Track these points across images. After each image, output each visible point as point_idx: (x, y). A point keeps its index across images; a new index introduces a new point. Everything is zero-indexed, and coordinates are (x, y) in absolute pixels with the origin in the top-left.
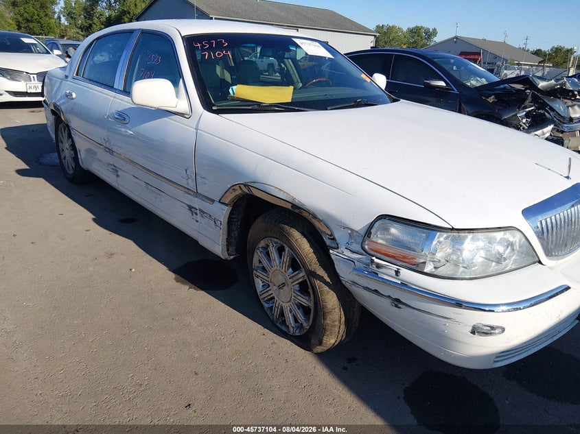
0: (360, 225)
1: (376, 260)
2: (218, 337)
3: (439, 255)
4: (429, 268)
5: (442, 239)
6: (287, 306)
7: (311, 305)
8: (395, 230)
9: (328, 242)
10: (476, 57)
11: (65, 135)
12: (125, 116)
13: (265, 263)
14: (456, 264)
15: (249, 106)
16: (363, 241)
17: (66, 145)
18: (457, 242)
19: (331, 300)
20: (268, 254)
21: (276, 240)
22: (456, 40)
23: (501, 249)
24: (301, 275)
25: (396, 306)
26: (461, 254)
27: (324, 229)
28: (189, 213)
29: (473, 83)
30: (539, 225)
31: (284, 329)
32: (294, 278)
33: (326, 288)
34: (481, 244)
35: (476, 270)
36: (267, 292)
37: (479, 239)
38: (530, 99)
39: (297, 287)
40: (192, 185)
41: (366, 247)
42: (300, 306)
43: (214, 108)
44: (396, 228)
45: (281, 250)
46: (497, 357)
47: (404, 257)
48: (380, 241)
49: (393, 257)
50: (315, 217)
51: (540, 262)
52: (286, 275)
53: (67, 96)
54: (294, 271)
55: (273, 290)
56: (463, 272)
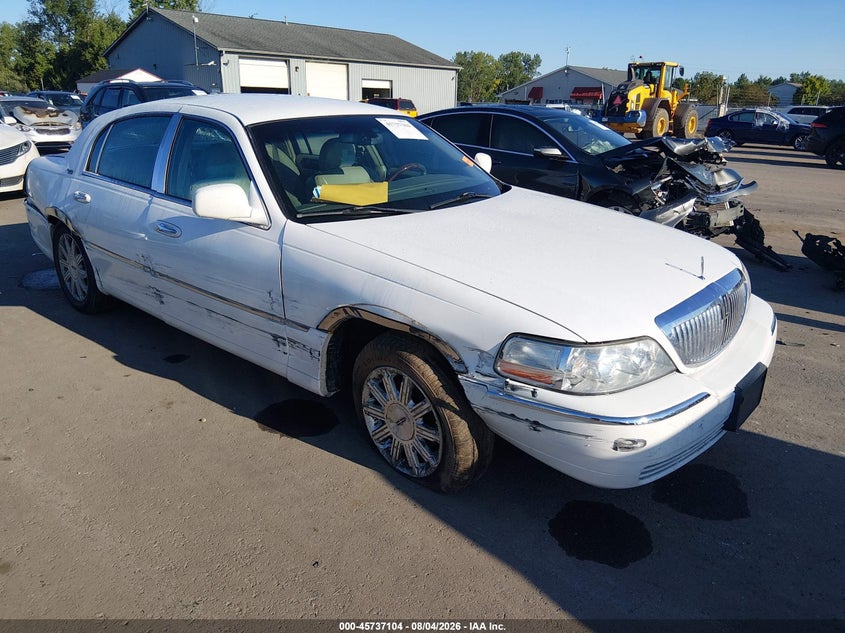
0: (489, 345)
1: (511, 382)
2: (331, 489)
3: (575, 371)
4: (566, 386)
5: (576, 354)
6: (408, 445)
7: (439, 439)
8: (527, 349)
9: (456, 367)
10: (596, 94)
11: (71, 250)
12: (175, 228)
13: (378, 396)
14: (593, 379)
15: (340, 210)
16: (495, 362)
17: (72, 262)
18: (592, 357)
19: (462, 430)
20: (382, 386)
21: (391, 369)
22: (568, 71)
23: (637, 360)
24: (426, 406)
25: (535, 429)
26: (597, 367)
27: (449, 352)
28: (274, 344)
29: (595, 148)
30: (673, 332)
31: (406, 471)
32: (417, 411)
33: (457, 418)
34: (616, 356)
35: (614, 383)
36: (382, 431)
37: (614, 352)
38: (665, 166)
39: (420, 421)
40: (278, 310)
41: (499, 368)
42: (426, 442)
43: (298, 216)
44: (529, 346)
45: (398, 380)
46: (642, 473)
47: (540, 377)
48: (513, 361)
49: (527, 377)
50: (438, 340)
51: (678, 371)
52: (407, 408)
53: (76, 199)
54: (416, 402)
55: (390, 428)
56: (601, 387)
